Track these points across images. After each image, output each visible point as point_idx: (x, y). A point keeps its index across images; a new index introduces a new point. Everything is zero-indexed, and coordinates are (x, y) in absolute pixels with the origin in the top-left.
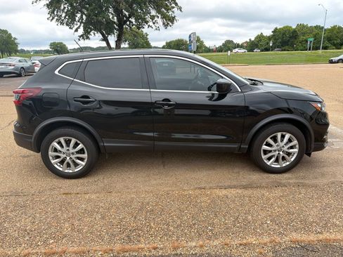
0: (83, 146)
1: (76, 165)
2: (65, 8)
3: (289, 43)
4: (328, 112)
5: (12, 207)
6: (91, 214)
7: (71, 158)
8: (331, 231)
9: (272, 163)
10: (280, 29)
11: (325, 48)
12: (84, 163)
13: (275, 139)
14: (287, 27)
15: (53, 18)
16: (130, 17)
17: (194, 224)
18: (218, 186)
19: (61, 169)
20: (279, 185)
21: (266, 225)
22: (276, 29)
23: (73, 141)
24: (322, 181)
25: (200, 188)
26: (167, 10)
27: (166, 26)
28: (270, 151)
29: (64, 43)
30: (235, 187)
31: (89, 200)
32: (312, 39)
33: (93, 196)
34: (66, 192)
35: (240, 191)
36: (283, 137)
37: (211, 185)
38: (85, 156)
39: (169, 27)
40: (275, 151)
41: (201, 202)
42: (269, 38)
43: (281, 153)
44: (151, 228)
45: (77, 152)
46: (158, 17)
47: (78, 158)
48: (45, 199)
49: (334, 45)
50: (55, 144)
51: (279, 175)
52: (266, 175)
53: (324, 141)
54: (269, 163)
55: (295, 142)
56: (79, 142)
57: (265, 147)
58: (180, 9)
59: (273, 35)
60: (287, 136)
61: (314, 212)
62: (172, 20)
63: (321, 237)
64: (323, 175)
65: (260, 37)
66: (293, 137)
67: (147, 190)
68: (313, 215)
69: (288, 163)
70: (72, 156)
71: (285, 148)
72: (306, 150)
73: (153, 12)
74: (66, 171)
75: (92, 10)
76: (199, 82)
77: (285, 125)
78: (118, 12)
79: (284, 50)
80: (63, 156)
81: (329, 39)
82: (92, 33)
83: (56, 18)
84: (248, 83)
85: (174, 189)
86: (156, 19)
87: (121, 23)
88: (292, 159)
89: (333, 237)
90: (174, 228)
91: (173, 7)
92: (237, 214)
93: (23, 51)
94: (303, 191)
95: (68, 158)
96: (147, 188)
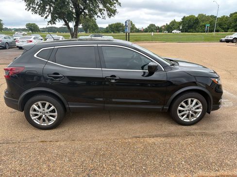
0: (54, 108)
1: (49, 120)
2: (38, 2)
3: (193, 27)
4: (222, 84)
5: (5, 153)
6: (61, 157)
7: (45, 116)
8: (225, 169)
9: (184, 119)
10: (187, 17)
11: (217, 31)
12: (55, 119)
13: (187, 103)
14: (192, 16)
15: (30, 9)
16: (84, 9)
17: (133, 165)
18: (148, 135)
19: (39, 123)
20: (189, 134)
21: (181, 165)
22: (184, 17)
23: (47, 104)
24: (217, 131)
25: (136, 137)
26: (111, 5)
27: (110, 16)
28: (183, 111)
29: (36, 24)
30: (160, 136)
31: (60, 147)
32: (209, 25)
33: (62, 144)
34: (43, 140)
35: (163, 139)
36: (192, 101)
37: (143, 134)
38: (56, 114)
39: (112, 17)
40: (186, 111)
41: (137, 148)
42: (180, 23)
43: (191, 112)
44: (104, 168)
45: (50, 112)
46: (104, 10)
47: (51, 116)
48: (28, 146)
49: (223, 29)
50: (35, 106)
51: (189, 127)
52: (180, 127)
53: (219, 104)
54: (182, 119)
55: (200, 105)
56: (51, 105)
57: (180, 108)
58: (120, 4)
59: (182, 22)
60: (195, 101)
61: (213, 155)
62: (114, 12)
63: (218, 174)
64: (218, 126)
65: (173, 23)
66: (199, 101)
67: (99, 138)
68: (212, 157)
69: (195, 119)
70: (46, 114)
71: (193, 109)
72: (207, 110)
73: (101, 6)
74: (42, 124)
75: (58, 5)
76: (135, 61)
77: (194, 93)
78: (76, 6)
79: (190, 32)
80: (40, 114)
81: (220, 25)
82: (57, 20)
83: (32, 8)
84: (169, 64)
85: (118, 137)
86: (103, 11)
87: (78, 13)
88: (198, 116)
89: (226, 173)
90: (120, 168)
91: (115, 3)
92: (162, 157)
93: (6, 29)
94: (205, 139)
95: (44, 116)
96: (99, 137)
